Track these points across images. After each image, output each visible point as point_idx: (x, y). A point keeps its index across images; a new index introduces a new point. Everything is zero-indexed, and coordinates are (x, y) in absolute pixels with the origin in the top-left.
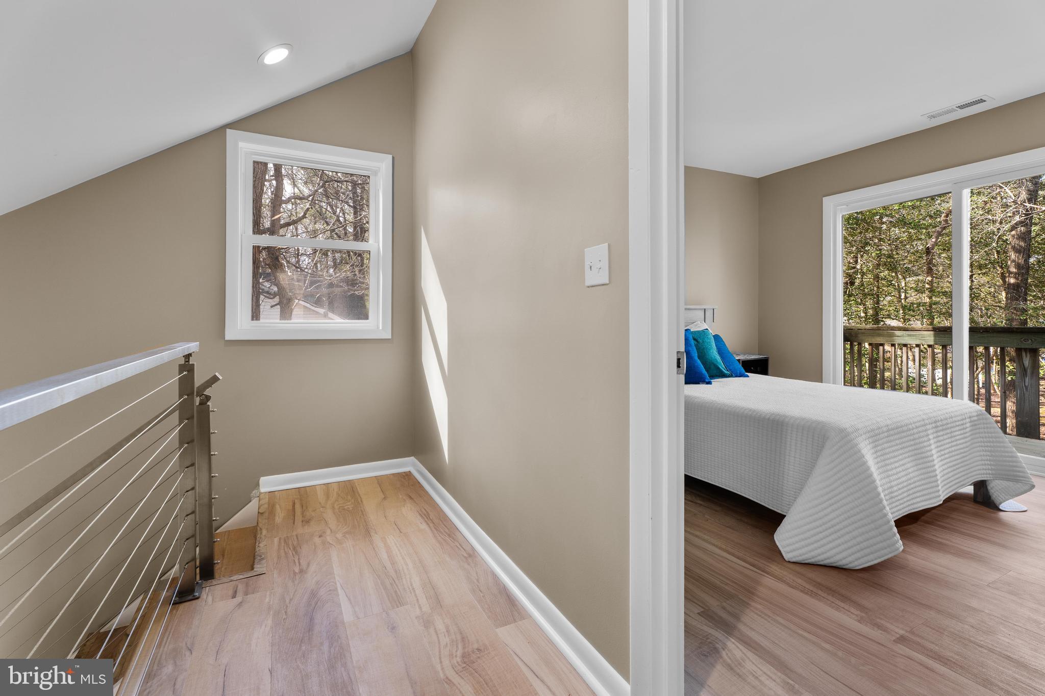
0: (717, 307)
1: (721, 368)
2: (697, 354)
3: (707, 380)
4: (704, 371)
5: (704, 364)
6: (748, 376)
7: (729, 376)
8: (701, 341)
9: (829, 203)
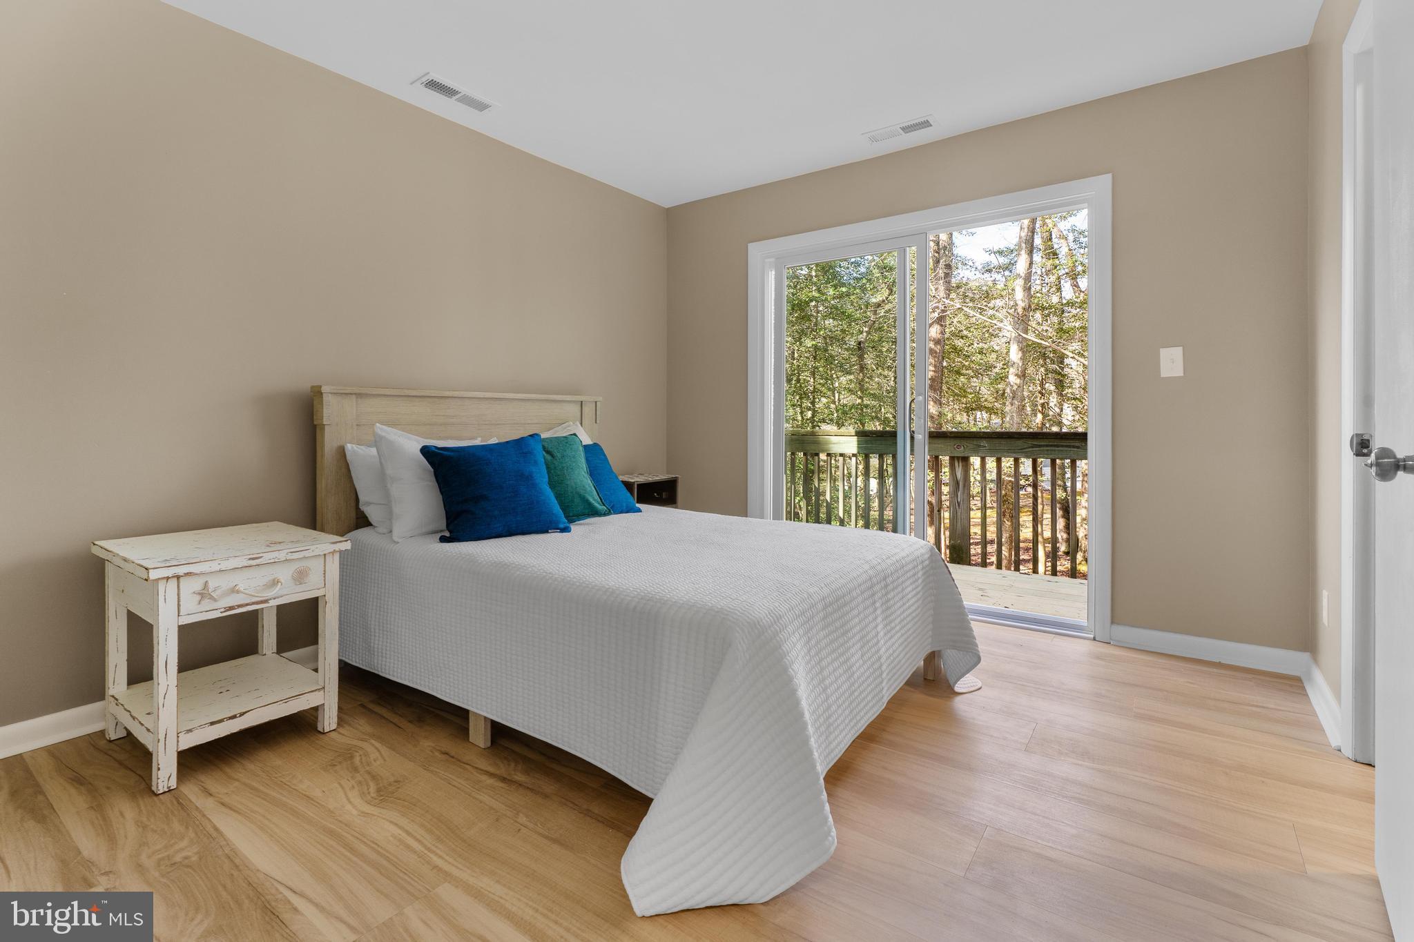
0: (600, 399)
1: (591, 500)
2: (546, 479)
3: (562, 526)
4: (557, 509)
5: (558, 496)
6: (639, 510)
7: (605, 515)
8: (559, 455)
9: (757, 252)
